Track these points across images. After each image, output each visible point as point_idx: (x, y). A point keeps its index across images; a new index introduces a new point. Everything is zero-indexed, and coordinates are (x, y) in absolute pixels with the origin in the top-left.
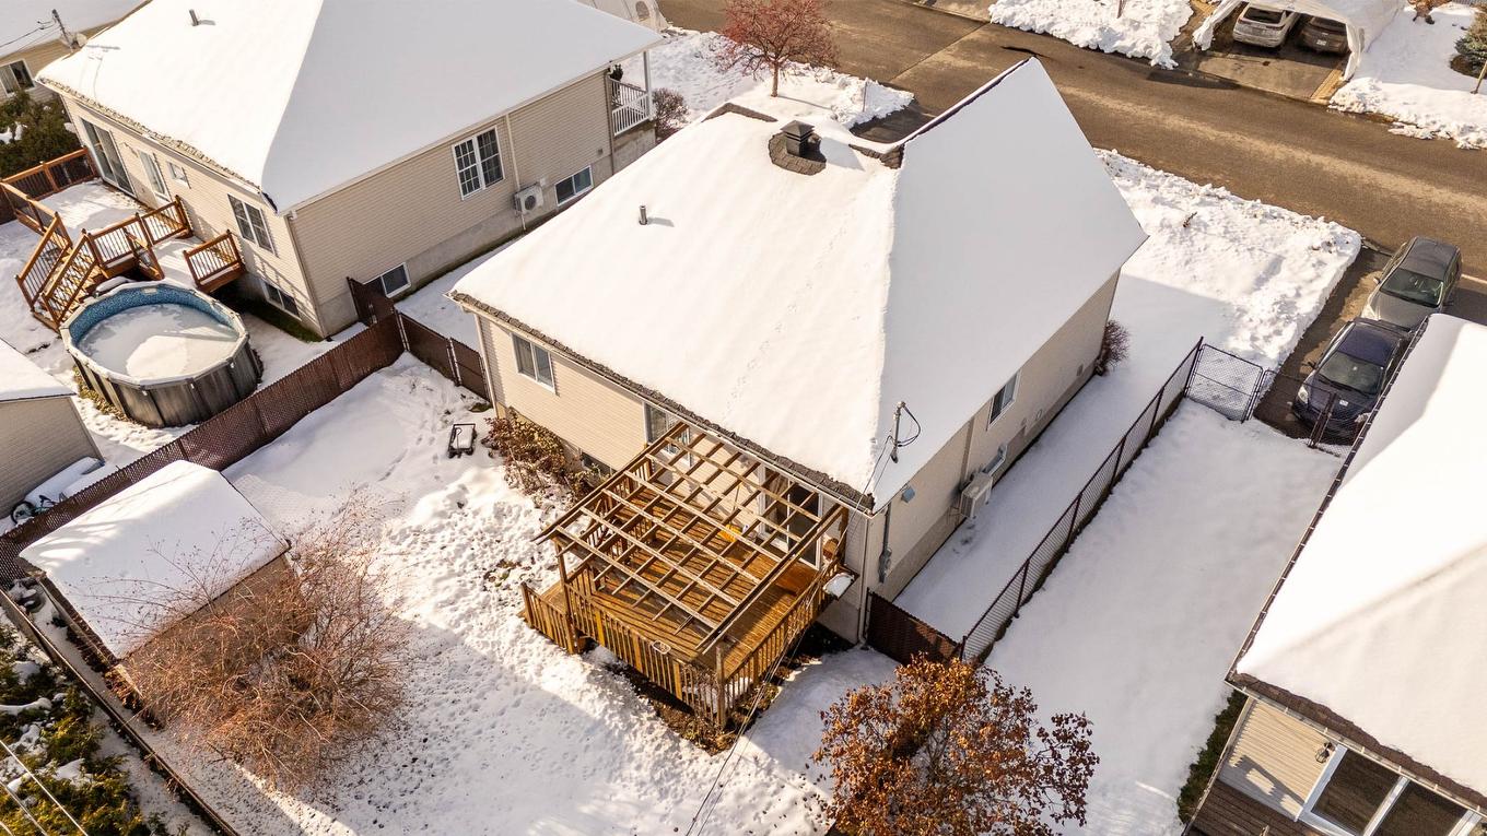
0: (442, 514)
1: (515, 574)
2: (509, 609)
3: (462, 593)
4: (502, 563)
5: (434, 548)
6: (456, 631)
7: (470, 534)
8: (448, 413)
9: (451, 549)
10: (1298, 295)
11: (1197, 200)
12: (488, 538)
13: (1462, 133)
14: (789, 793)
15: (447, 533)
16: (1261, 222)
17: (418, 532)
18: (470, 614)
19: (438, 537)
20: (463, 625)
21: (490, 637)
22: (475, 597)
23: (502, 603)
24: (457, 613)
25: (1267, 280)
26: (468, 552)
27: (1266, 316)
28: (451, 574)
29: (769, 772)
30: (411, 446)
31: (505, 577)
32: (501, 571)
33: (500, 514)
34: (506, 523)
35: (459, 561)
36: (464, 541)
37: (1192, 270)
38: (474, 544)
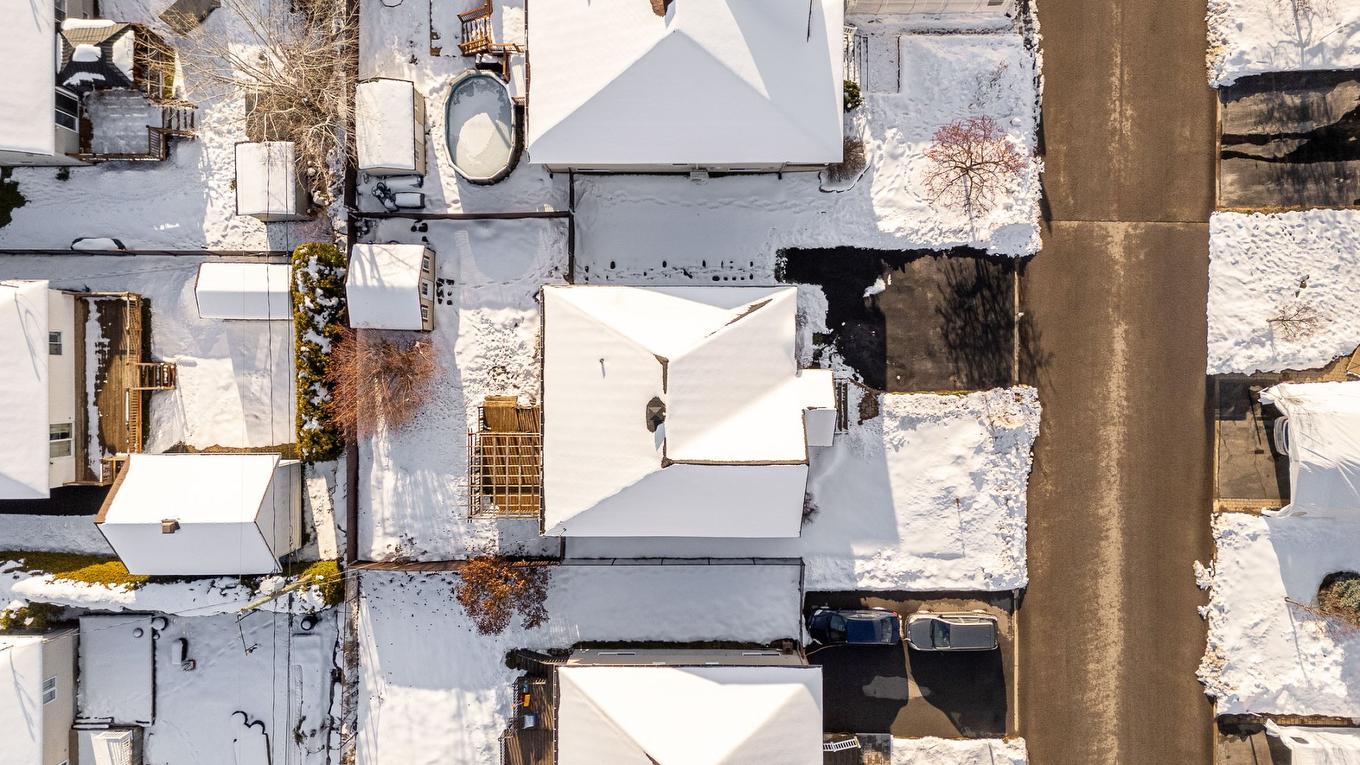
0: (504, 326)
1: (503, 376)
2: (487, 389)
3: (480, 369)
4: (503, 367)
5: (491, 337)
6: (464, 384)
7: (505, 344)
8: (556, 268)
9: (494, 344)
10: (928, 577)
11: (995, 493)
12: (507, 353)
13: (1215, 606)
14: (489, 534)
15: (500, 335)
16: (997, 535)
17: (492, 325)
18: (474, 381)
19: (496, 333)
20: (467, 384)
21: (471, 396)
22: (482, 374)
23: (488, 385)
24: (470, 377)
25: (934, 557)
26: (497, 352)
27: (891, 571)
28: (485, 357)
29: (491, 524)
30: (526, 276)
31: (499, 374)
32: (500, 370)
33: (521, 346)
34: (521, 351)
35: (492, 353)
36: (501, 346)
37: (915, 520)
38: (504, 350)
